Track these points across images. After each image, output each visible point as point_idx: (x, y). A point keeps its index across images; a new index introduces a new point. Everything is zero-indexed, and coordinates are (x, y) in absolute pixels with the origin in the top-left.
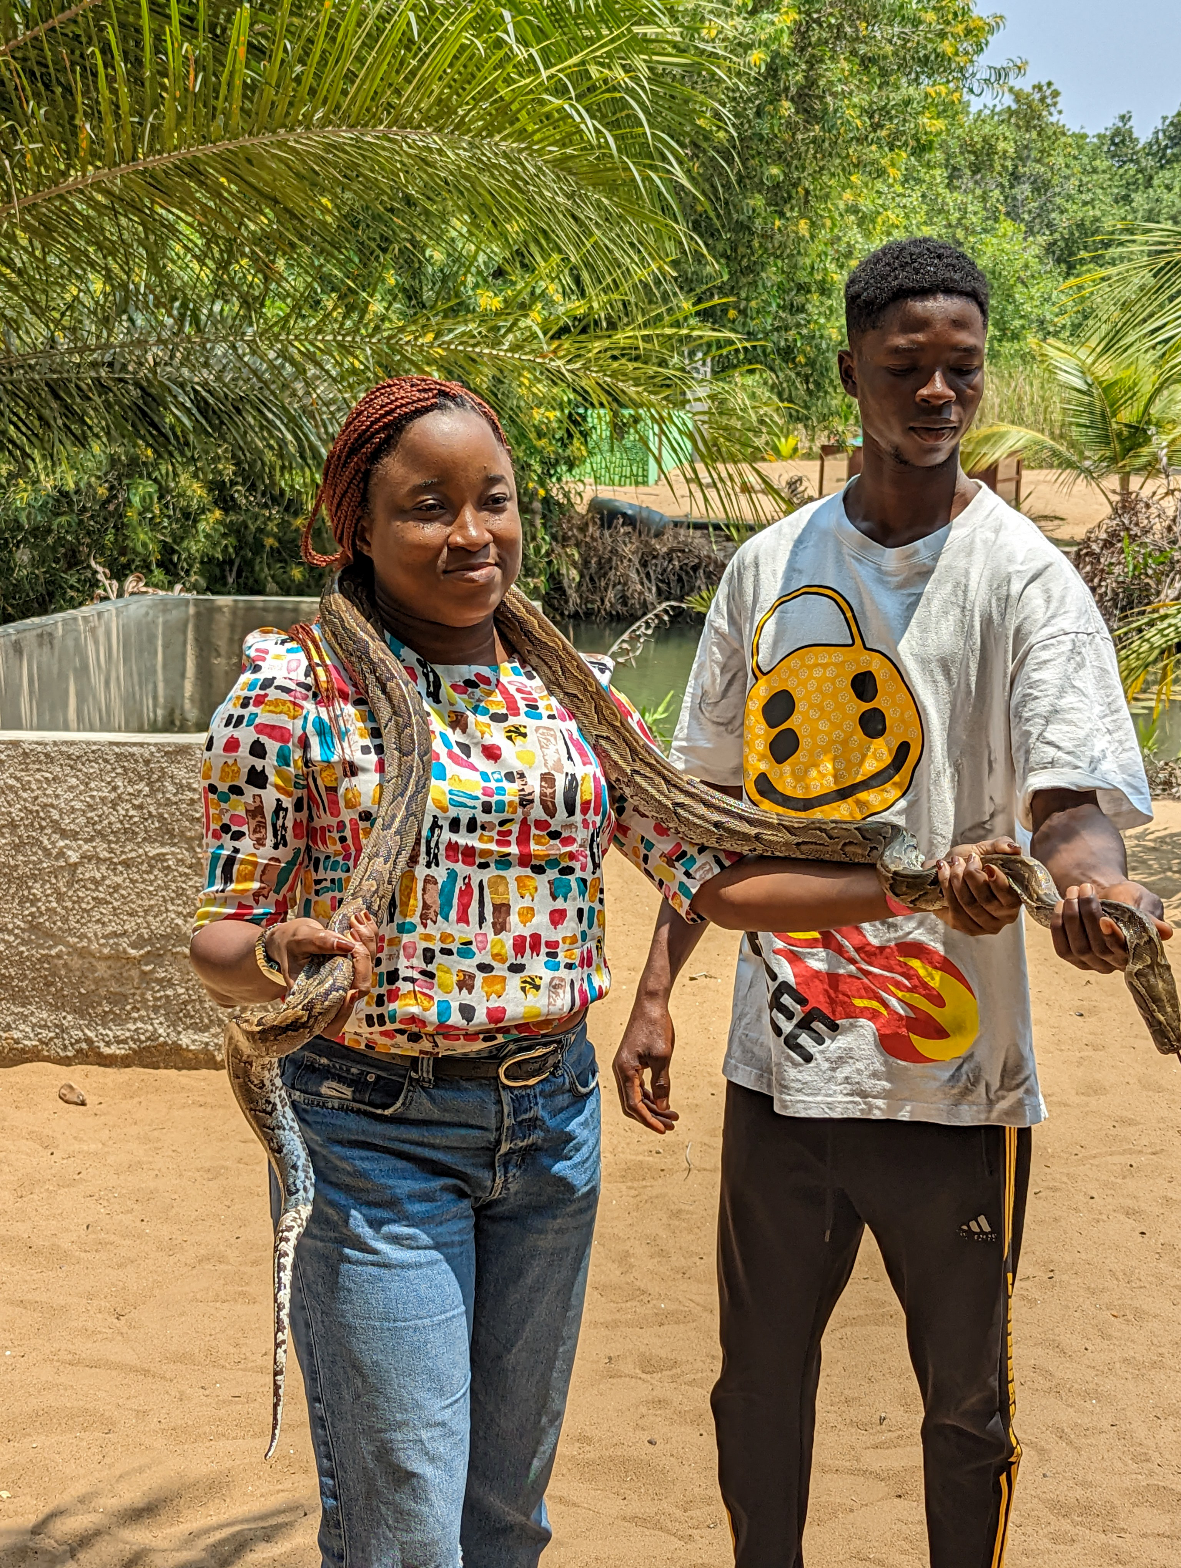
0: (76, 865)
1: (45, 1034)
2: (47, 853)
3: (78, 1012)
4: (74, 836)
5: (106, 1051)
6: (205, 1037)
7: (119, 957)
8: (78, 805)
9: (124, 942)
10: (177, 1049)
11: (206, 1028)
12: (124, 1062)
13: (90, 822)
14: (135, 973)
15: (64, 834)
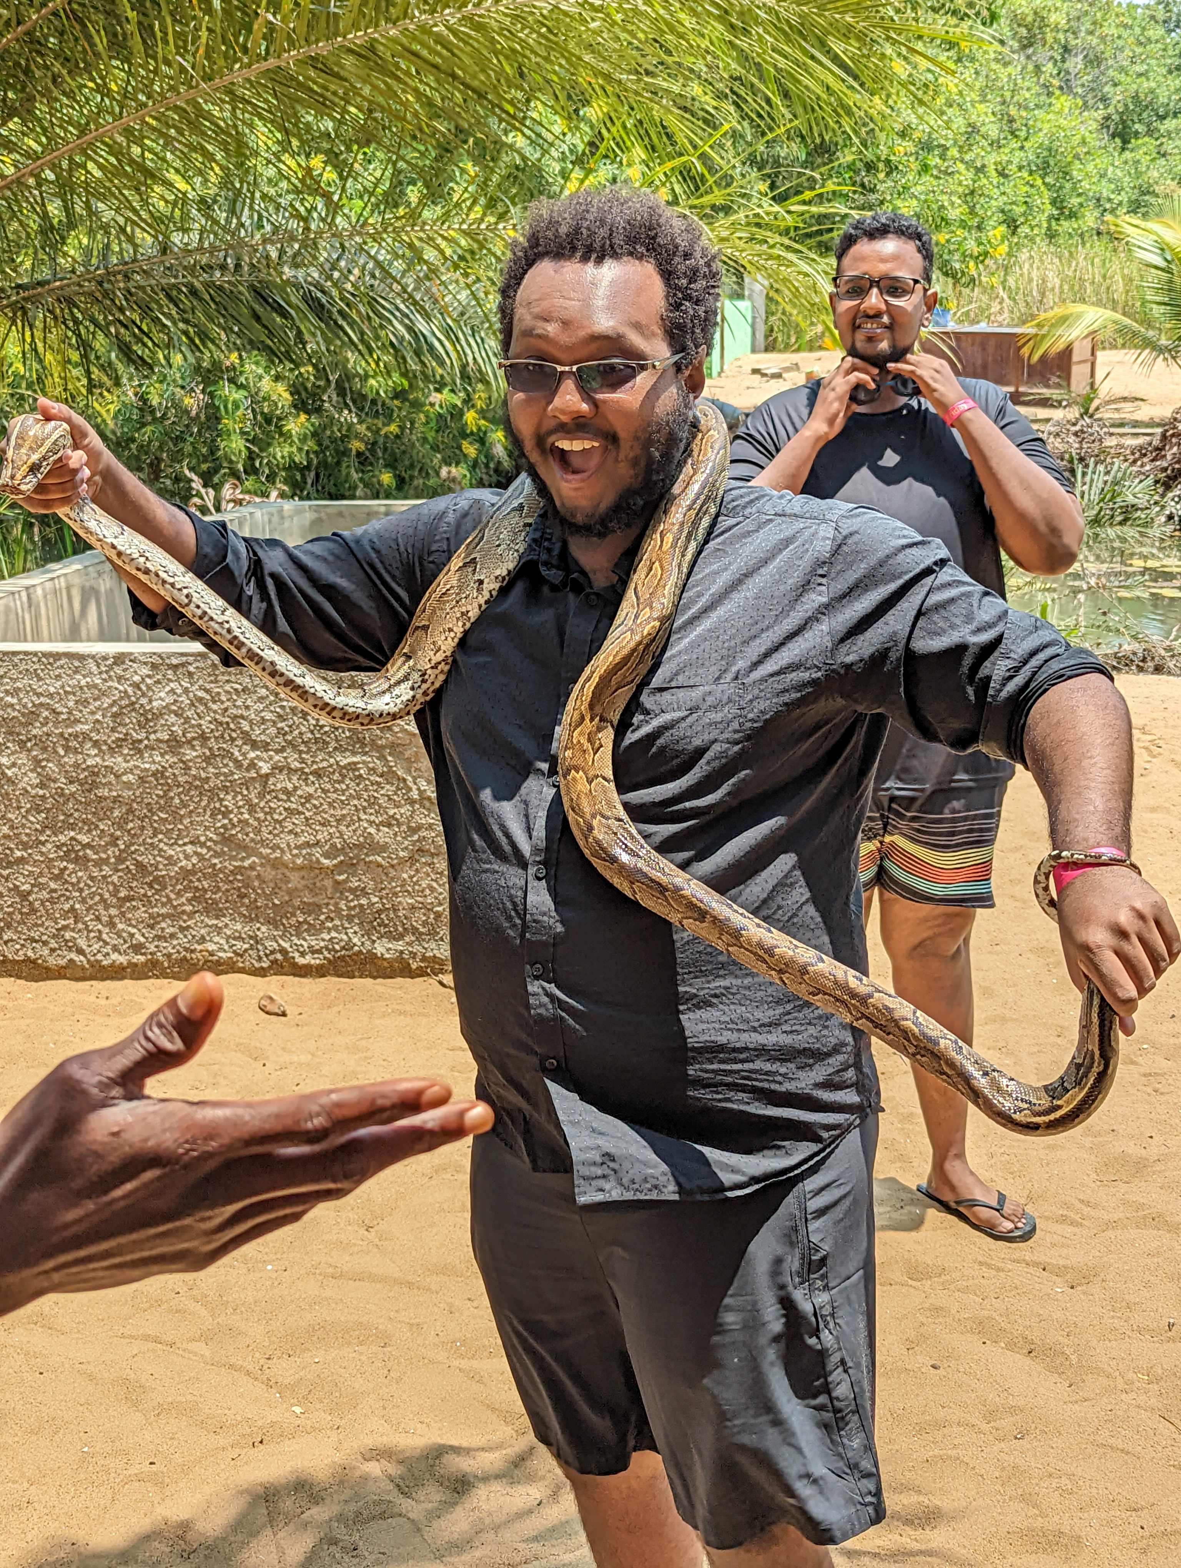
0: (267, 776)
1: (240, 946)
2: (238, 764)
3: (272, 923)
4: (265, 747)
5: (301, 961)
6: (400, 945)
7: (312, 867)
8: (268, 716)
9: (317, 852)
10: (372, 957)
11: (401, 937)
12: (320, 972)
13: (281, 732)
14: (328, 883)
15: (254, 745)
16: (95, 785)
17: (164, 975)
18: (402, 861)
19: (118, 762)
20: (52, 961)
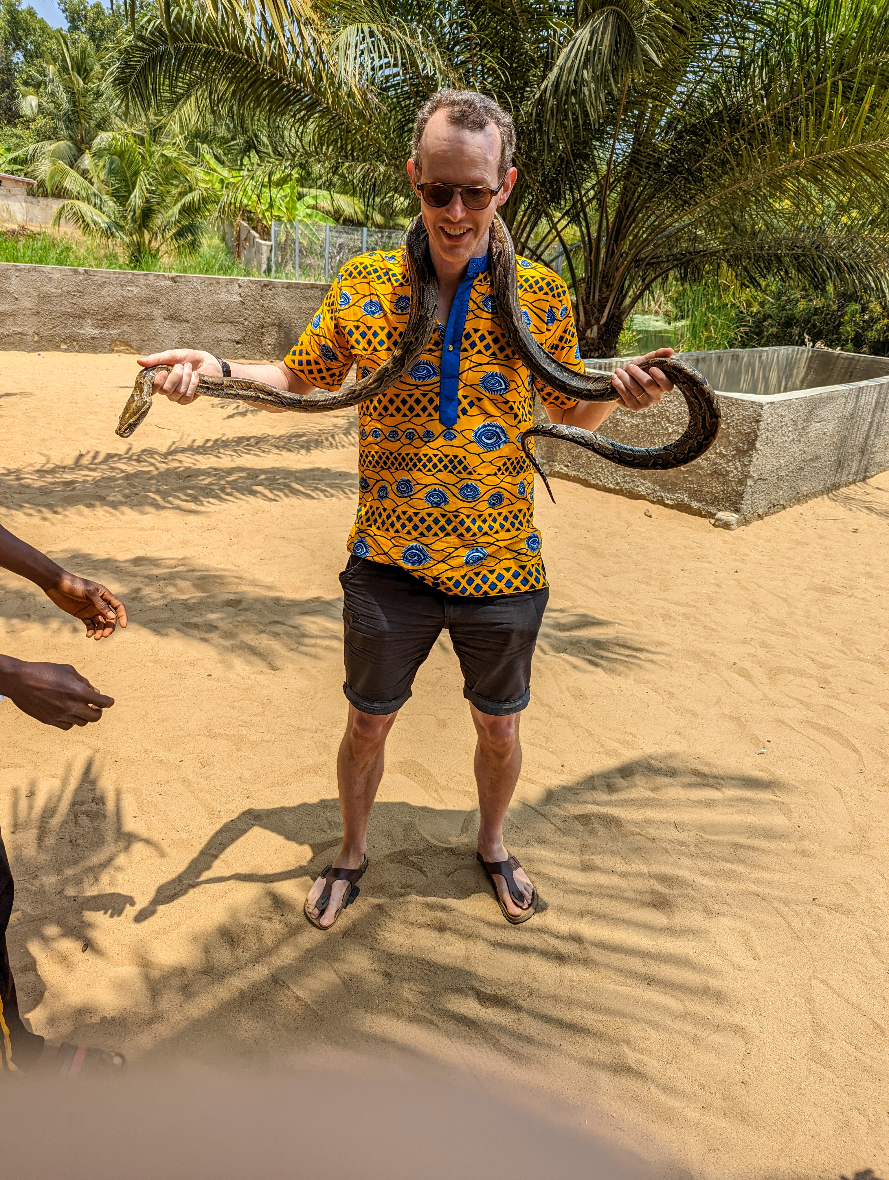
0: (671, 433)
1: (649, 491)
2: (662, 427)
3: (661, 486)
4: (672, 423)
5: (667, 502)
6: (700, 505)
8: (676, 412)
10: (689, 507)
11: (701, 502)
12: (671, 507)
13: (679, 419)
14: (682, 476)
15: (669, 422)
16: (617, 425)
17: (623, 495)
18: (708, 474)
19: (626, 419)
20: (592, 482)
